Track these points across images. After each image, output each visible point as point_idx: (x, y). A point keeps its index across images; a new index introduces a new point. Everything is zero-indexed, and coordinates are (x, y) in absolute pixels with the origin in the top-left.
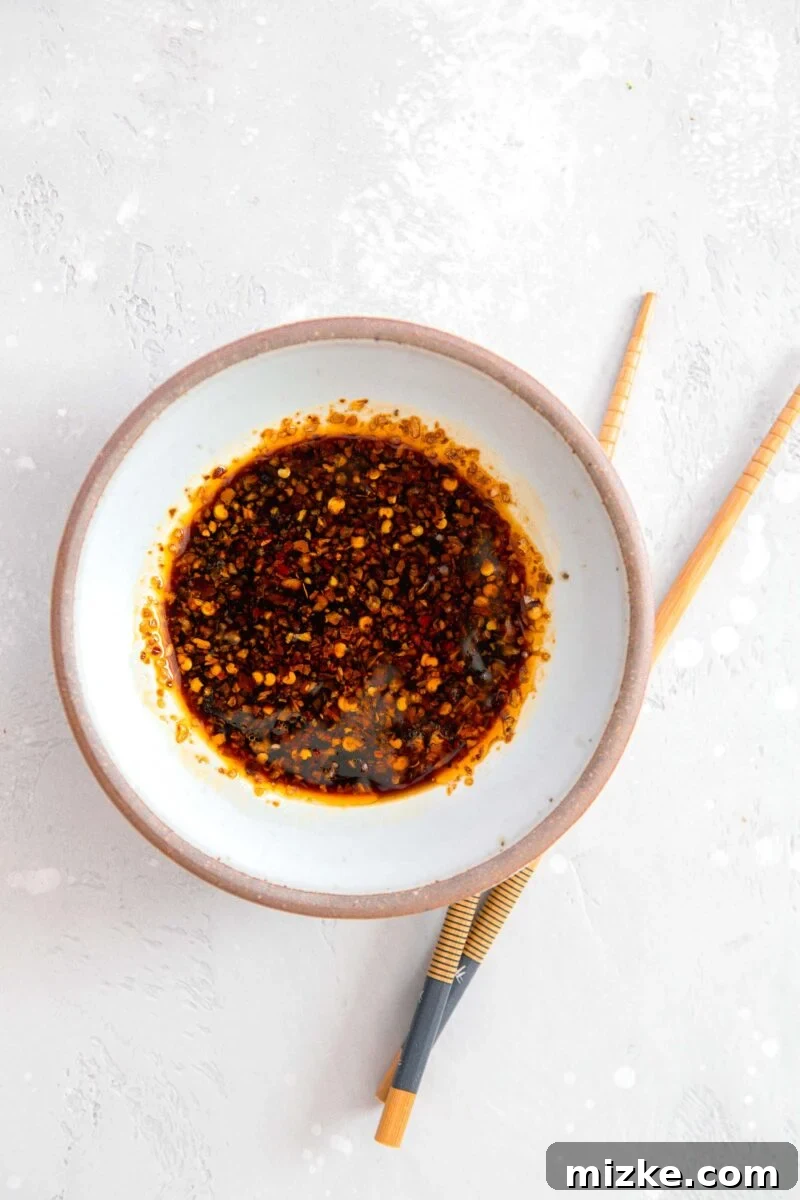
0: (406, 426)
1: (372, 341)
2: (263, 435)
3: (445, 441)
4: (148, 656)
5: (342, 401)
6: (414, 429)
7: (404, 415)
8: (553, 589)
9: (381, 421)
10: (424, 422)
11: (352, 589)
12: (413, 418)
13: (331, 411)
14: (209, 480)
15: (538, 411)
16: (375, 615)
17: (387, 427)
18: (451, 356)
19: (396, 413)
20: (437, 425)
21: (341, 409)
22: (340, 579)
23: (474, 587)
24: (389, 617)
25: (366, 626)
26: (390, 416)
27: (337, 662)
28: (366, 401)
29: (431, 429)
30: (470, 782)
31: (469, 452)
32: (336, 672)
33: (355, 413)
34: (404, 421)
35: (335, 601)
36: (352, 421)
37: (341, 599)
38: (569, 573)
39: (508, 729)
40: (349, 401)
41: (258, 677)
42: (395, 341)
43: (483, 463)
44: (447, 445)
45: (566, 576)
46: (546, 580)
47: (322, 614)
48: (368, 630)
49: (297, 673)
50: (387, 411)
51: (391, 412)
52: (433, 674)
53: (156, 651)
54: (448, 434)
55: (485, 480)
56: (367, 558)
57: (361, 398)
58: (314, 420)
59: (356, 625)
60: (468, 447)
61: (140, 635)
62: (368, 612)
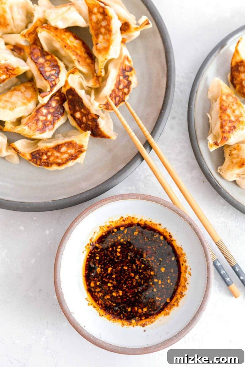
0: (184, 287)
1: (207, 277)
2: (181, 248)
3: (181, 297)
4: (122, 218)
5: (191, 269)
6: (184, 289)
7: (187, 286)
8: (141, 327)
9: (186, 280)
10: (185, 291)
11: (141, 271)
12: (186, 288)
13: (188, 266)
14: (169, 234)
15: (190, 322)
16: (134, 278)
17: (184, 281)
18: (204, 298)
19: (188, 284)
20: (185, 295)
21: (188, 269)
22: (143, 267)
23: (140, 306)
24: (133, 281)
25: (131, 275)
26: (187, 282)
27: (122, 267)
28: (191, 275)
29: (184, 293)
30: (88, 304)
31: (178, 304)
32: (119, 267)
33: (188, 272)
34: (185, 286)
35: (138, 266)
36: (185, 272)
37: (139, 268)
38: (146, 332)
39: (103, 315)
40: (191, 271)
41: (119, 247)
42: (207, 283)
43: (175, 308)
44: (179, 298)
45: (145, 331)
46: (143, 326)
47: (135, 263)
48: (130, 275)
49: (120, 256)
50: (188, 281)
51: (188, 282)
52: (117, 294)
53: (124, 221)
54: (183, 298)
55: (170, 308)
56: (148, 275)
57: (191, 274)
58: (185, 262)
59: (132, 273)
60: (179, 304)
61: (128, 216)
62: (135, 275)
